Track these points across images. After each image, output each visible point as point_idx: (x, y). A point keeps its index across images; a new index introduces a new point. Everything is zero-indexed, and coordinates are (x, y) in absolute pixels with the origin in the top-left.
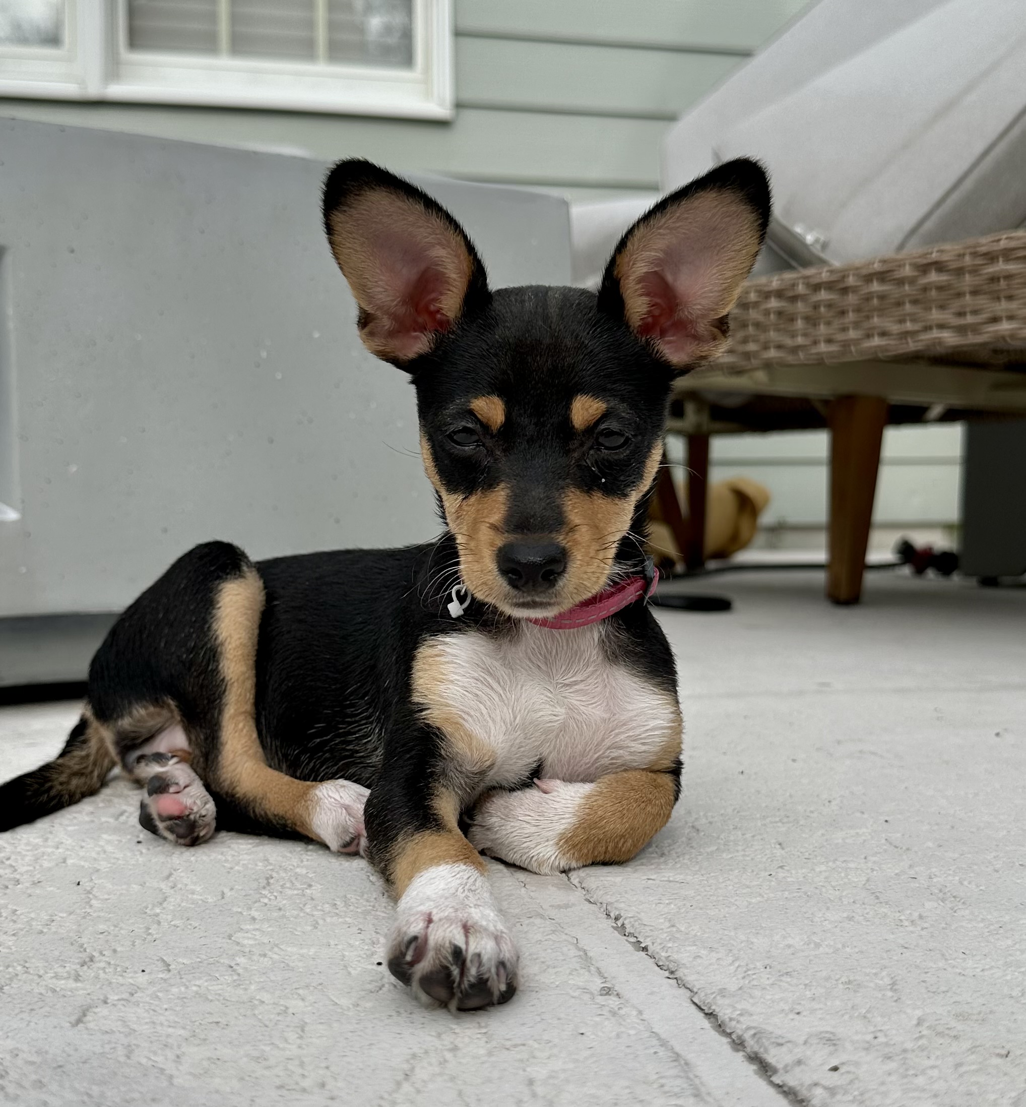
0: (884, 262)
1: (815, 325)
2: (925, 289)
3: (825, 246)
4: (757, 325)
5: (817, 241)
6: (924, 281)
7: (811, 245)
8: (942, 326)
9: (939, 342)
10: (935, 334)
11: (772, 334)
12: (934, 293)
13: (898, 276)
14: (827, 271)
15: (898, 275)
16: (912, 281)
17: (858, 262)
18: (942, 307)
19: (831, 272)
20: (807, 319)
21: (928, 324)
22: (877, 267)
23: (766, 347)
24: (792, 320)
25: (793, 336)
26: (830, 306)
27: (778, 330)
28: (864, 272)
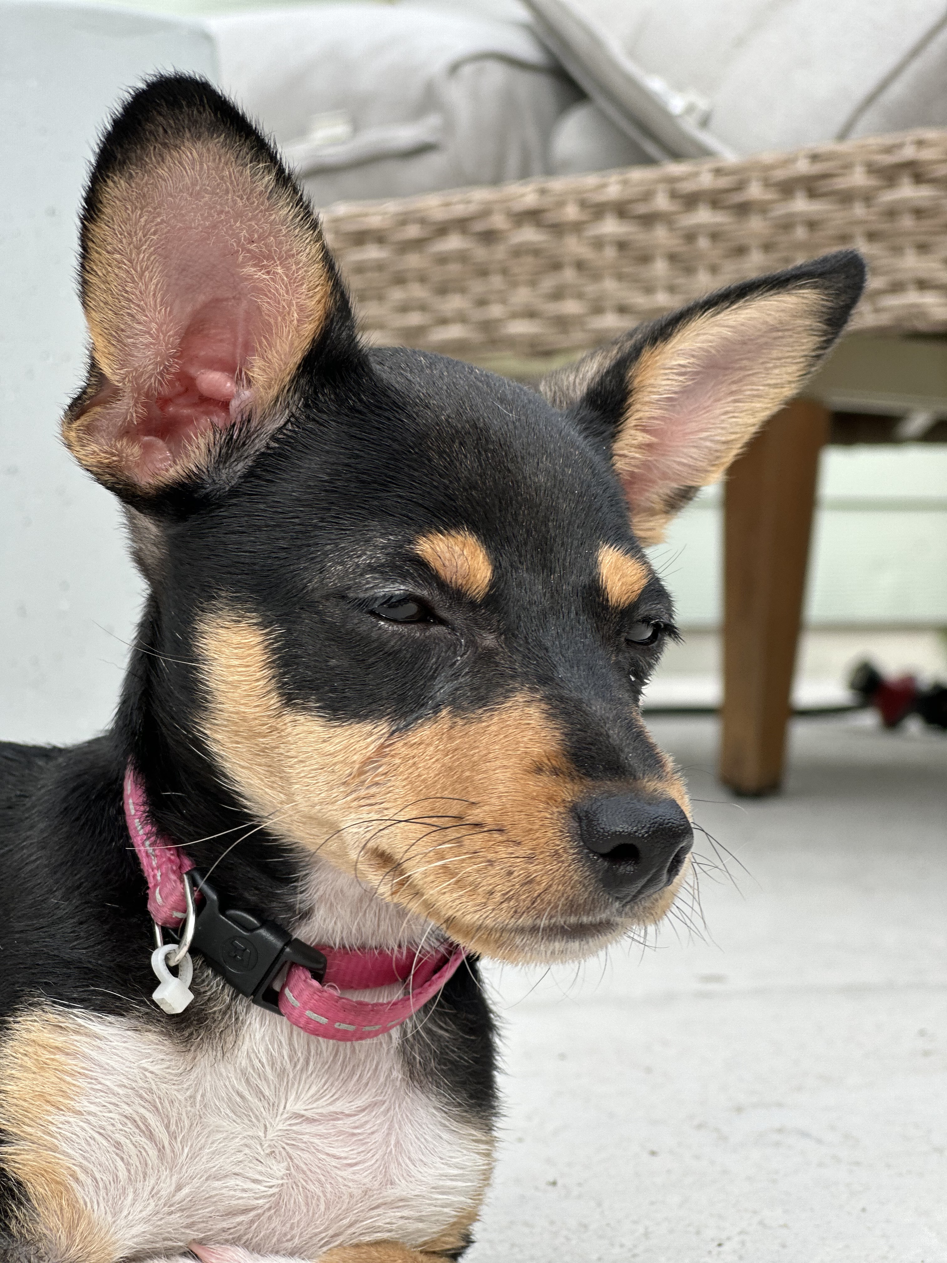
0: (815, 158)
1: (689, 270)
2: (892, 213)
3: (705, 122)
4: (580, 265)
5: (690, 109)
6: (889, 197)
7: (680, 116)
8: (923, 285)
9: (920, 312)
10: (912, 297)
11: (610, 285)
12: (907, 222)
13: (842, 186)
14: (711, 171)
15: (841, 183)
16: (868, 198)
17: (768, 157)
18: (923, 248)
19: (718, 172)
20: (673, 258)
21: (899, 276)
22: (803, 167)
23: (598, 309)
24: (645, 259)
25: (649, 290)
26: (715, 236)
27: (620, 277)
28: (780, 174)
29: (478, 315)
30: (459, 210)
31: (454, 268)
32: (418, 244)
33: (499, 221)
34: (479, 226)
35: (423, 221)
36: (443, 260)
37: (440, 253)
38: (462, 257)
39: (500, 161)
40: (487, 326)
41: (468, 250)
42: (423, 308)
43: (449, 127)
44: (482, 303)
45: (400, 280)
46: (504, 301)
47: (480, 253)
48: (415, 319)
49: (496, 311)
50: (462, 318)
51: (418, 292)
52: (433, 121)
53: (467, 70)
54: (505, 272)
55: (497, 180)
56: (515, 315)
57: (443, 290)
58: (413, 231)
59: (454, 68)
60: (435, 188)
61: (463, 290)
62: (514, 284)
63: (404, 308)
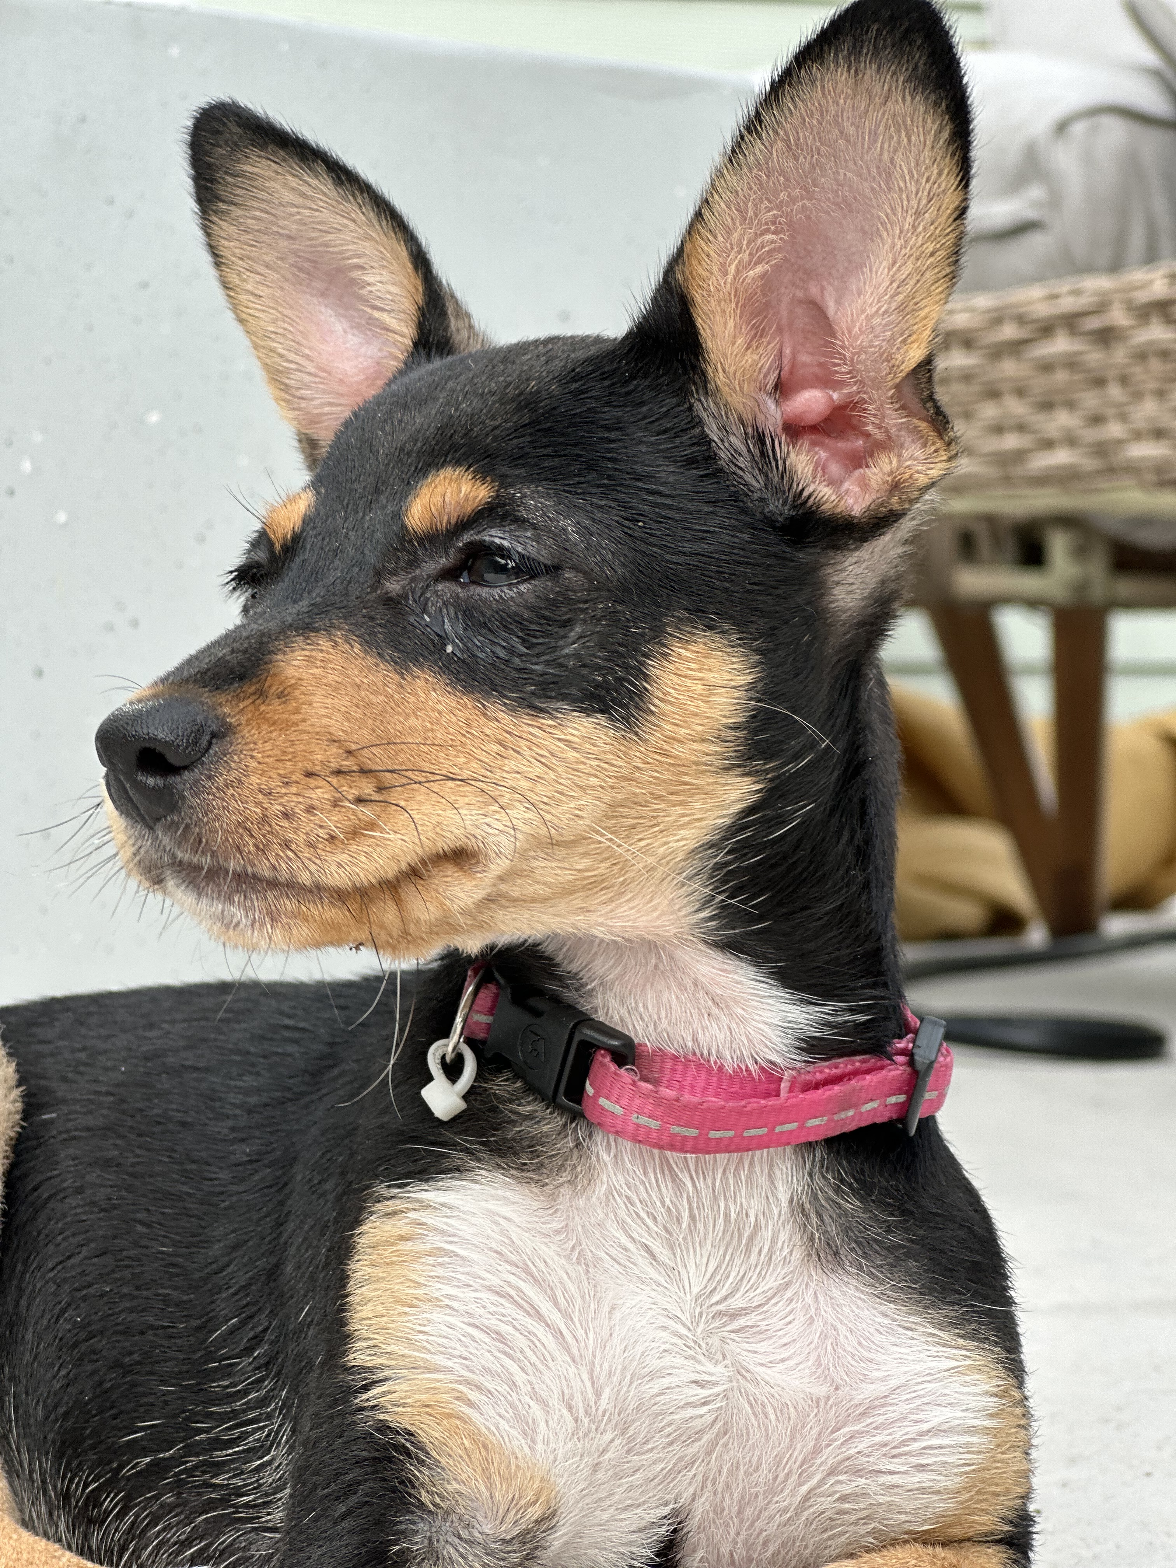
29: (1091, 435)
30: (1068, 304)
31: (1061, 377)
32: (1015, 347)
33: (1118, 317)
34: (1093, 323)
35: (1021, 319)
36: (1047, 367)
37: (1042, 358)
38: (1071, 363)
39: (1120, 241)
40: (1101, 449)
41: (1081, 353)
42: (1021, 428)
43: (1055, 201)
44: (1097, 420)
45: (993, 394)
46: (1123, 417)
47: (1094, 357)
48: (1011, 442)
49: (1115, 430)
50: (1071, 441)
51: (1016, 407)
52: (1036, 192)
53: (1079, 128)
54: (1124, 380)
55: (1115, 267)
56: (1138, 436)
57: (1047, 406)
58: (1009, 332)
59: (1062, 127)
60: (1038, 278)
61: (1071, 405)
62: (1138, 396)
63: (998, 429)
